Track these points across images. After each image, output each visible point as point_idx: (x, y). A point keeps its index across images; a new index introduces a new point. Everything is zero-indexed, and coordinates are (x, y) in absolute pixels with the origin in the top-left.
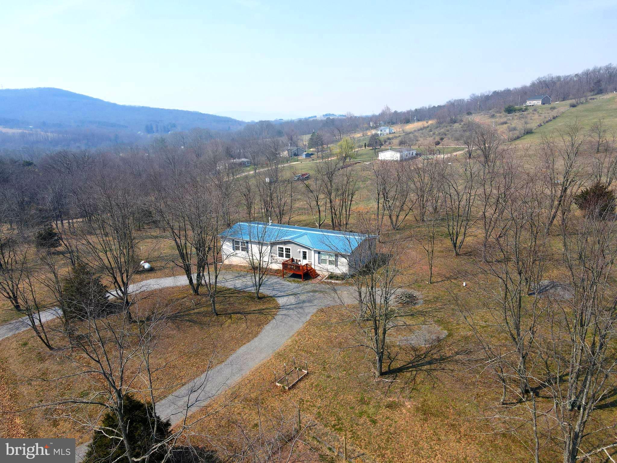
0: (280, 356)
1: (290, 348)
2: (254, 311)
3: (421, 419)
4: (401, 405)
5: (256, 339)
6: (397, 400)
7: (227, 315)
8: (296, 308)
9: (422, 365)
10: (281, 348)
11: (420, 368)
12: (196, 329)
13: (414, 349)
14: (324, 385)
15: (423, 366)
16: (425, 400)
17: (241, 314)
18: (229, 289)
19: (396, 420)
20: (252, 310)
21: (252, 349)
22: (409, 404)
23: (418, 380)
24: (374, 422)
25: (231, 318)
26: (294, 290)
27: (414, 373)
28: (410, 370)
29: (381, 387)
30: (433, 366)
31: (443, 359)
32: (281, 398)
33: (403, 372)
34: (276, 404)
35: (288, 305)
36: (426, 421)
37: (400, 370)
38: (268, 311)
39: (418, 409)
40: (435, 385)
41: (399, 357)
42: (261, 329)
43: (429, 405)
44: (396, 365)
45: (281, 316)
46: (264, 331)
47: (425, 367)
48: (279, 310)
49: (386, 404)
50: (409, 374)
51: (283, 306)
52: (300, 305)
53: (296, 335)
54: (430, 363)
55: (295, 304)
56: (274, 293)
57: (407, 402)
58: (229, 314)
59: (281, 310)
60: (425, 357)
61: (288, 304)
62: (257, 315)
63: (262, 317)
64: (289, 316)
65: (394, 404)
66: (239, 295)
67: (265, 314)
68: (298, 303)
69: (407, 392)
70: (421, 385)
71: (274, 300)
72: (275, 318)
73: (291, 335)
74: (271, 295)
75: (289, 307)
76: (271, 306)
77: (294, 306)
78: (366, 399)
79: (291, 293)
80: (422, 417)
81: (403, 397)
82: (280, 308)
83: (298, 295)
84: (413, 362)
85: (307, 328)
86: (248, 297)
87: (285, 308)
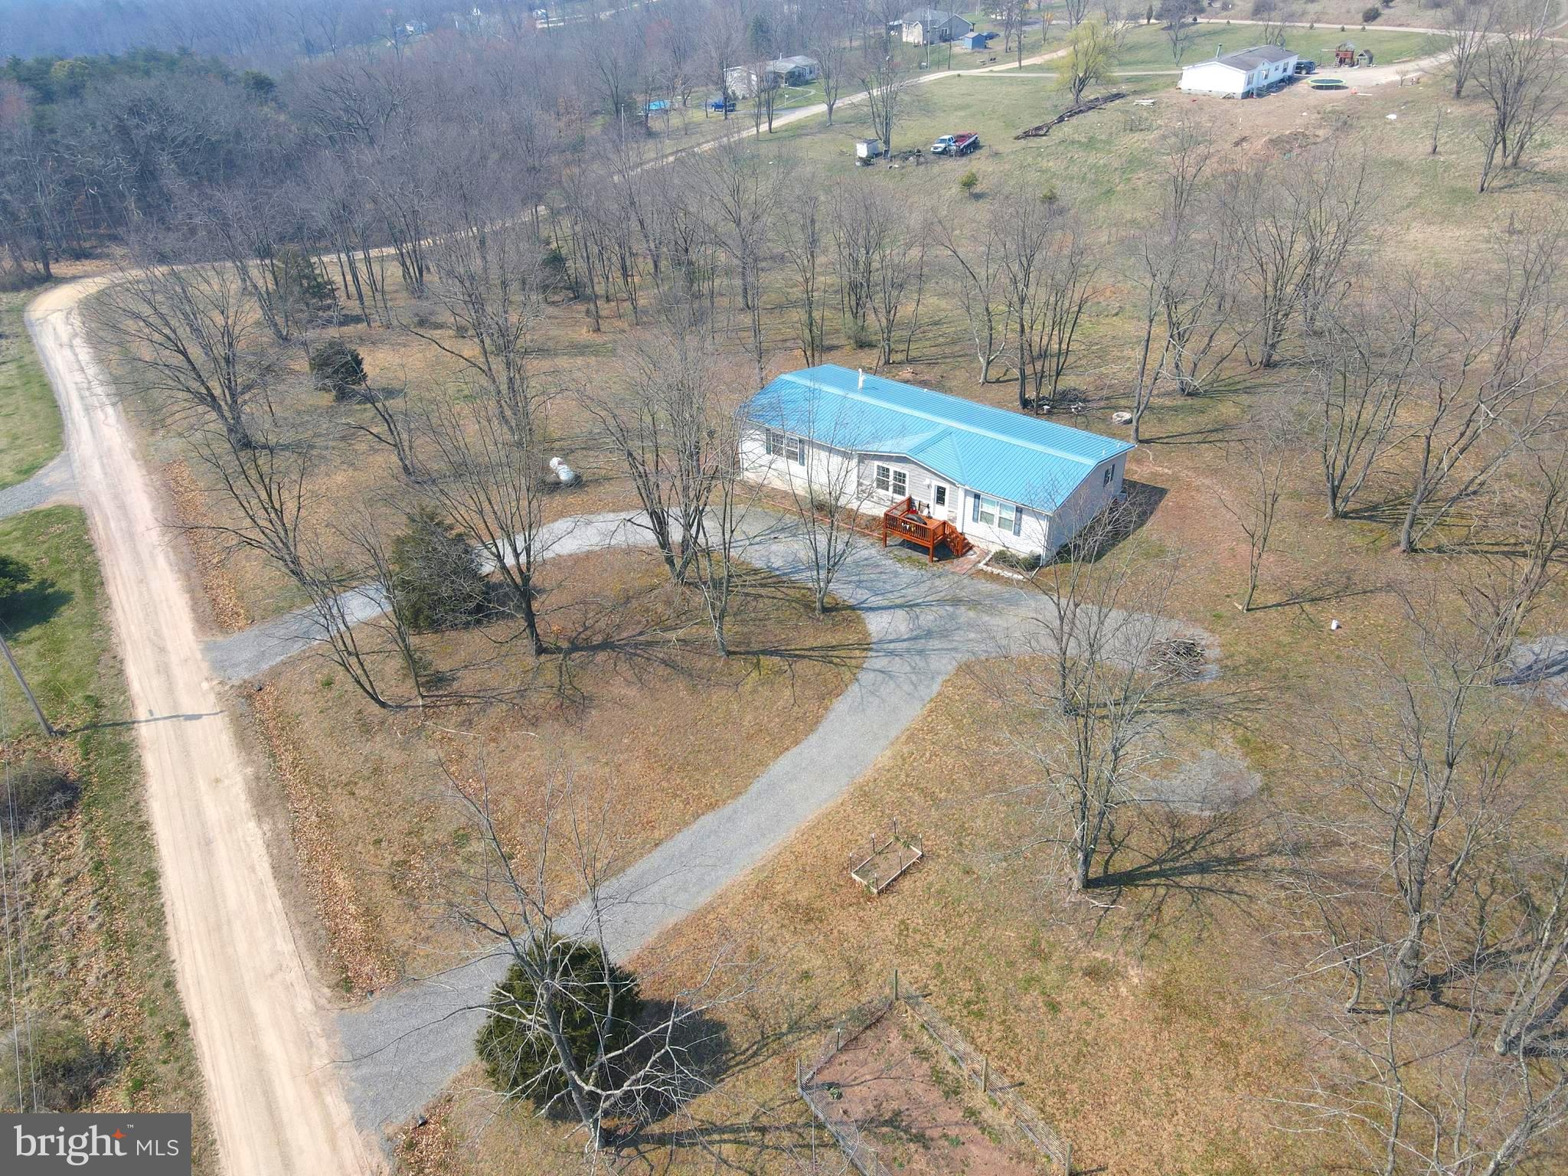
0: (864, 795)
1: (888, 776)
2: (812, 649)
3: (1156, 1019)
4: (1118, 973)
5: (813, 738)
6: (1111, 960)
7: (750, 657)
8: (908, 651)
9: (1184, 871)
10: (869, 773)
11: (1177, 879)
12: (680, 687)
13: (1174, 821)
14: (956, 894)
15: (1186, 874)
16: (1174, 971)
17: (781, 656)
18: (756, 571)
19: (1102, 1012)
20: (808, 645)
21: (803, 765)
22: (1137, 974)
23: (1168, 913)
24: (1054, 1007)
25: (757, 665)
26: (910, 591)
27: (1162, 891)
28: (1154, 881)
29: (1080, 917)
30: (1209, 880)
31: (1235, 861)
32: (861, 914)
33: (1137, 886)
34: (851, 927)
35: (891, 641)
36: (1169, 1023)
37: (1129, 879)
38: (842, 653)
39: (1153, 991)
40: (1205, 935)
41: (1133, 840)
42: (826, 709)
43: (1181, 984)
44: (1124, 862)
45: (872, 675)
46: (832, 716)
47: (1190, 878)
48: (870, 654)
49: (1085, 964)
50: (1147, 894)
51: (880, 642)
52: (920, 645)
53: (903, 738)
54: (1202, 868)
55: (909, 639)
56: (862, 595)
57: (1133, 967)
58: (755, 653)
59: (874, 654)
60: (1194, 849)
61: (891, 637)
62: (818, 666)
63: (829, 671)
64: (891, 677)
65: (1103, 969)
66: (779, 595)
67: (836, 664)
68: (915, 638)
69: (1138, 941)
70: (1171, 928)
71: (858, 617)
72: (857, 680)
73: (893, 734)
74: (852, 602)
75: (892, 646)
76: (853, 638)
77: (905, 645)
78: (1044, 944)
79: (899, 601)
80: (1160, 1013)
81: (1126, 954)
82: (871, 649)
83: (917, 610)
84: (1164, 861)
85: (930, 719)
86: (797, 601)
87: (884, 650)
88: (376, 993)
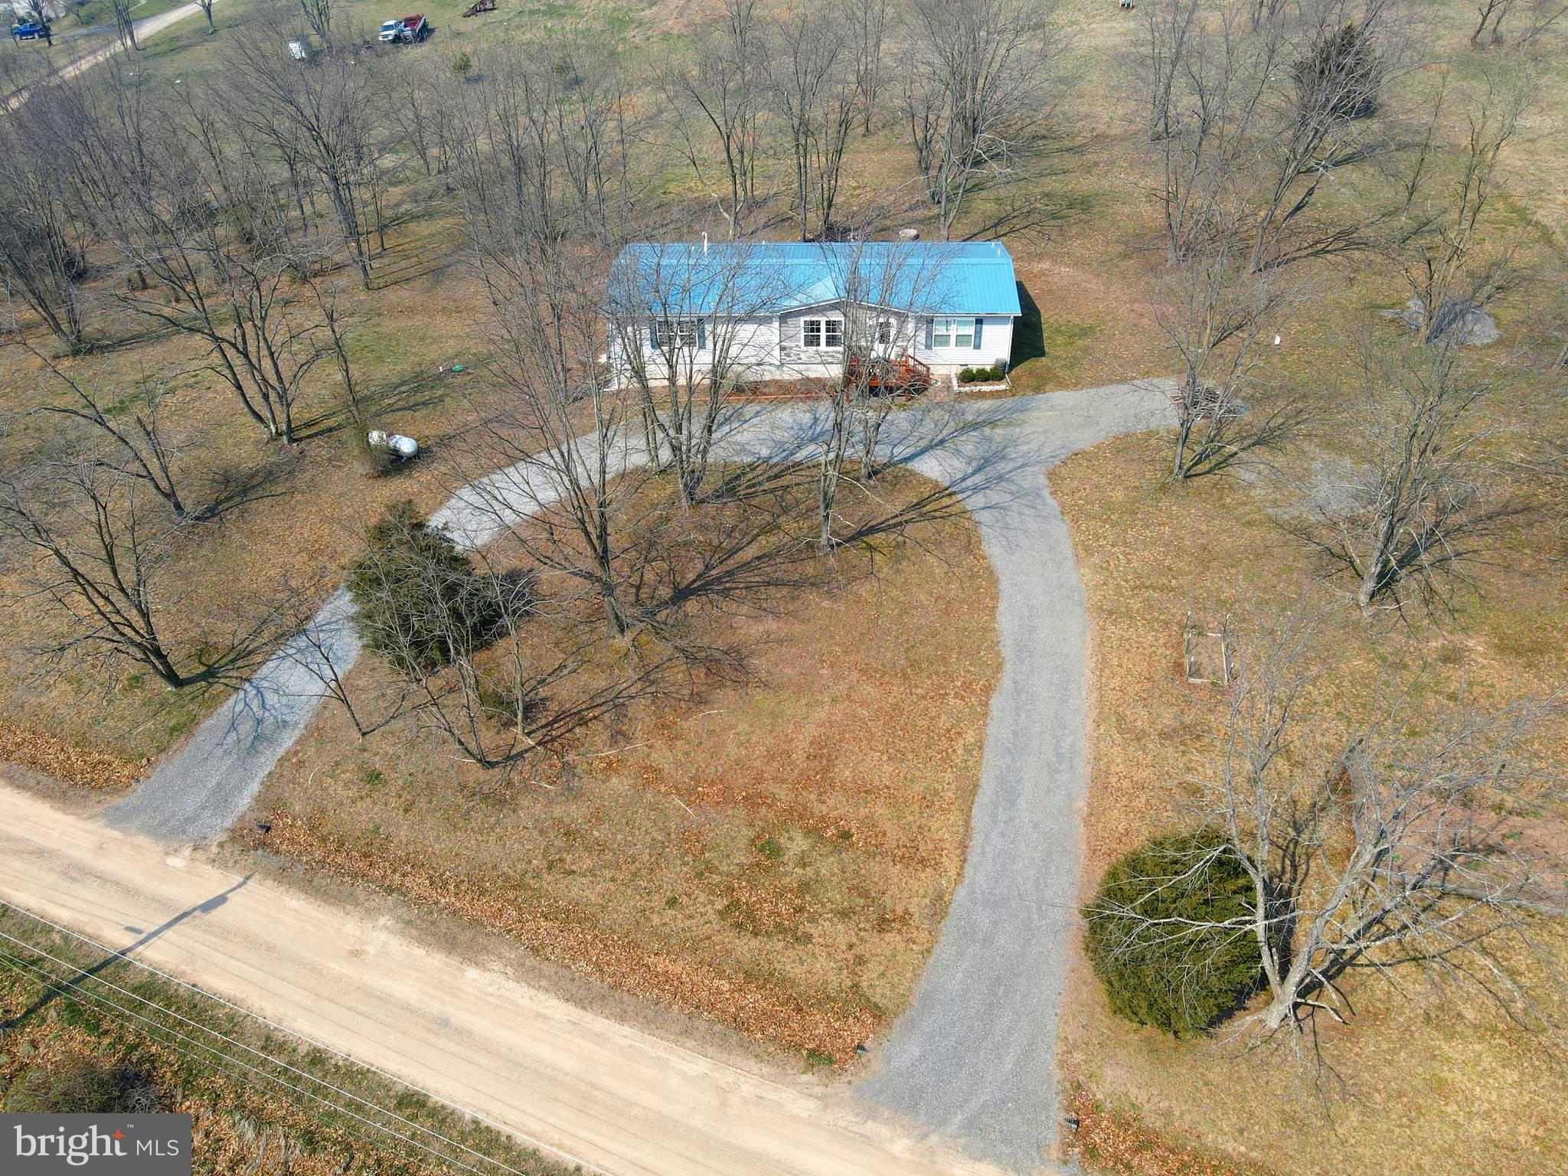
0: (1111, 613)
1: (1110, 589)
2: (902, 513)
3: (1525, 667)
4: (1463, 650)
5: (1005, 587)
6: (1447, 643)
7: (854, 543)
8: (988, 481)
10: (1091, 594)
11: (1417, 563)
16: (1494, 628)
17: (882, 530)
19: (1489, 683)
20: (893, 511)
21: (1026, 613)
22: (1476, 643)
23: (1441, 589)
25: (871, 548)
27: (1418, 576)
29: (1388, 623)
35: (963, 479)
36: (1536, 666)
38: (934, 506)
39: (1499, 649)
40: (1482, 592)
42: (985, 558)
43: (1510, 634)
45: (985, 513)
46: (997, 562)
48: (958, 497)
49: (1435, 656)
51: (954, 483)
53: (1082, 553)
55: (976, 472)
57: (1466, 640)
58: (855, 539)
59: (963, 495)
61: (958, 476)
62: (928, 525)
63: (943, 526)
64: (1004, 508)
67: (941, 518)
68: (980, 469)
69: (1447, 620)
70: (1456, 599)
71: (908, 471)
72: (979, 523)
73: (1068, 554)
75: (969, 483)
76: (925, 490)
77: (979, 477)
78: (1390, 657)
80: (1522, 662)
81: (1451, 633)
82: (954, 493)
83: (949, 444)
85: (1083, 528)
87: (967, 489)
88: (867, 1044)
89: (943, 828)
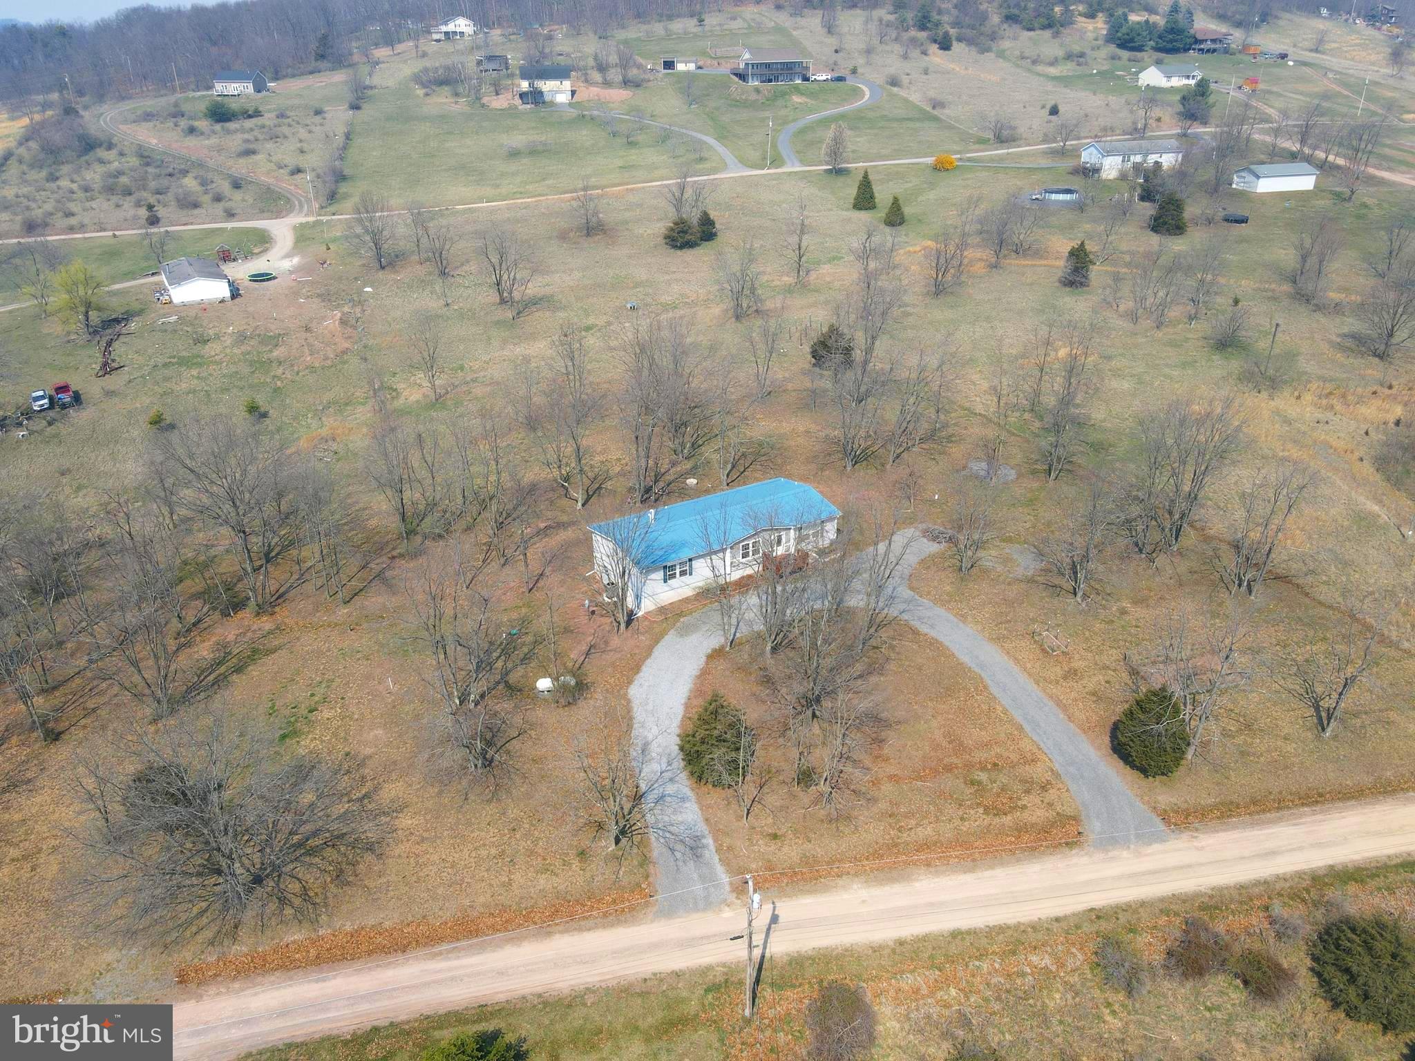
0: (999, 639)
22: (1126, 604)
39: (1134, 603)
45: (904, 615)
49: (1118, 613)
53: (961, 618)
57: (1122, 604)
59: (885, 611)
64: (909, 610)
72: (906, 620)
81: (1115, 603)
82: (880, 611)
87: (884, 607)
88: (1081, 831)
89: (1026, 745)
